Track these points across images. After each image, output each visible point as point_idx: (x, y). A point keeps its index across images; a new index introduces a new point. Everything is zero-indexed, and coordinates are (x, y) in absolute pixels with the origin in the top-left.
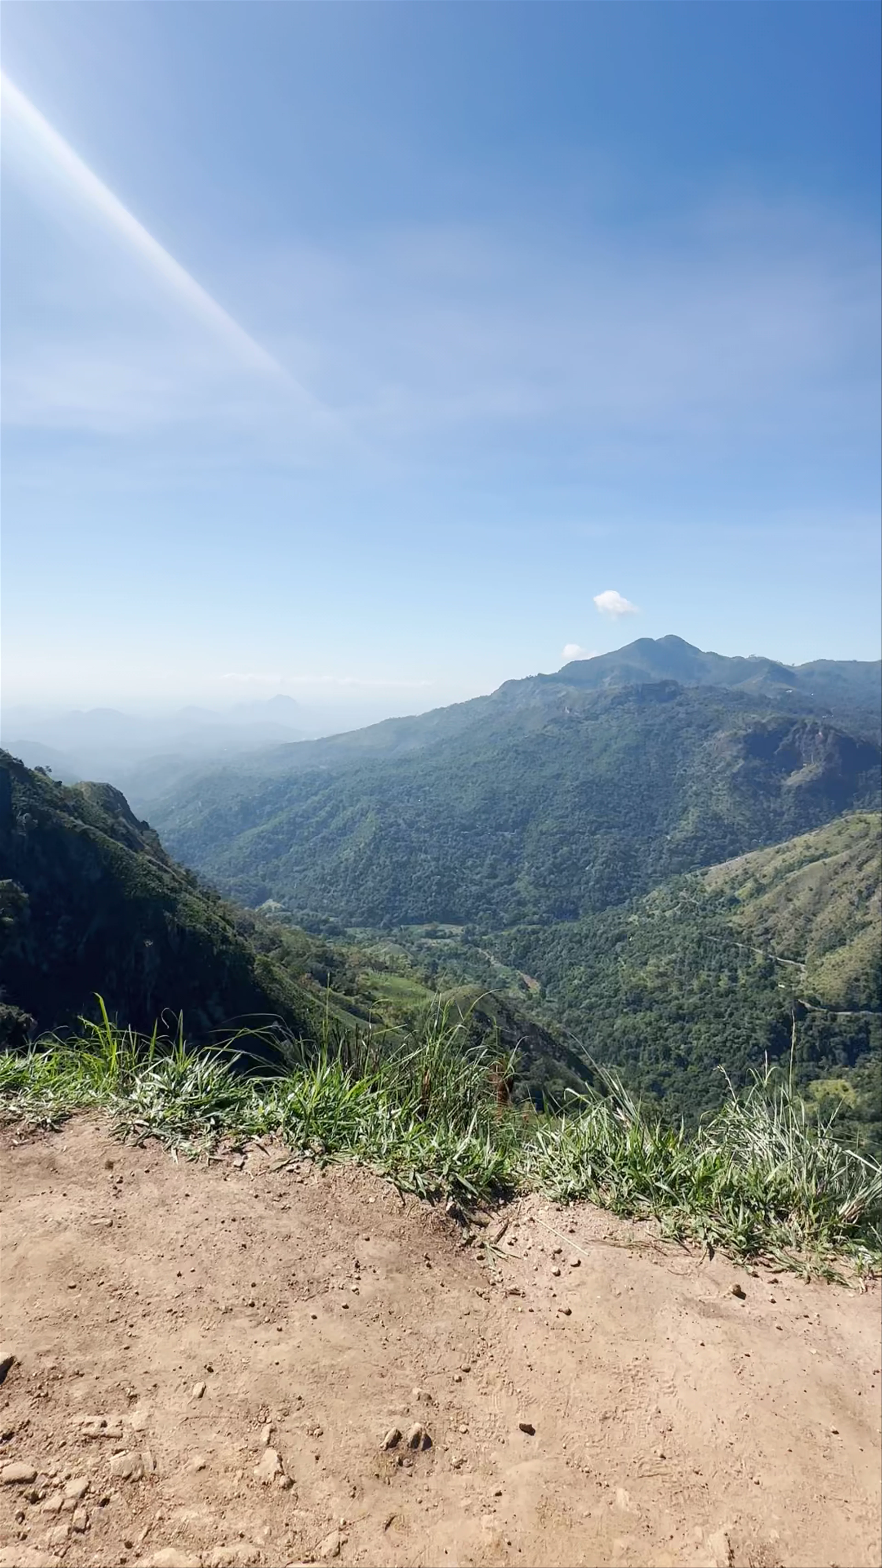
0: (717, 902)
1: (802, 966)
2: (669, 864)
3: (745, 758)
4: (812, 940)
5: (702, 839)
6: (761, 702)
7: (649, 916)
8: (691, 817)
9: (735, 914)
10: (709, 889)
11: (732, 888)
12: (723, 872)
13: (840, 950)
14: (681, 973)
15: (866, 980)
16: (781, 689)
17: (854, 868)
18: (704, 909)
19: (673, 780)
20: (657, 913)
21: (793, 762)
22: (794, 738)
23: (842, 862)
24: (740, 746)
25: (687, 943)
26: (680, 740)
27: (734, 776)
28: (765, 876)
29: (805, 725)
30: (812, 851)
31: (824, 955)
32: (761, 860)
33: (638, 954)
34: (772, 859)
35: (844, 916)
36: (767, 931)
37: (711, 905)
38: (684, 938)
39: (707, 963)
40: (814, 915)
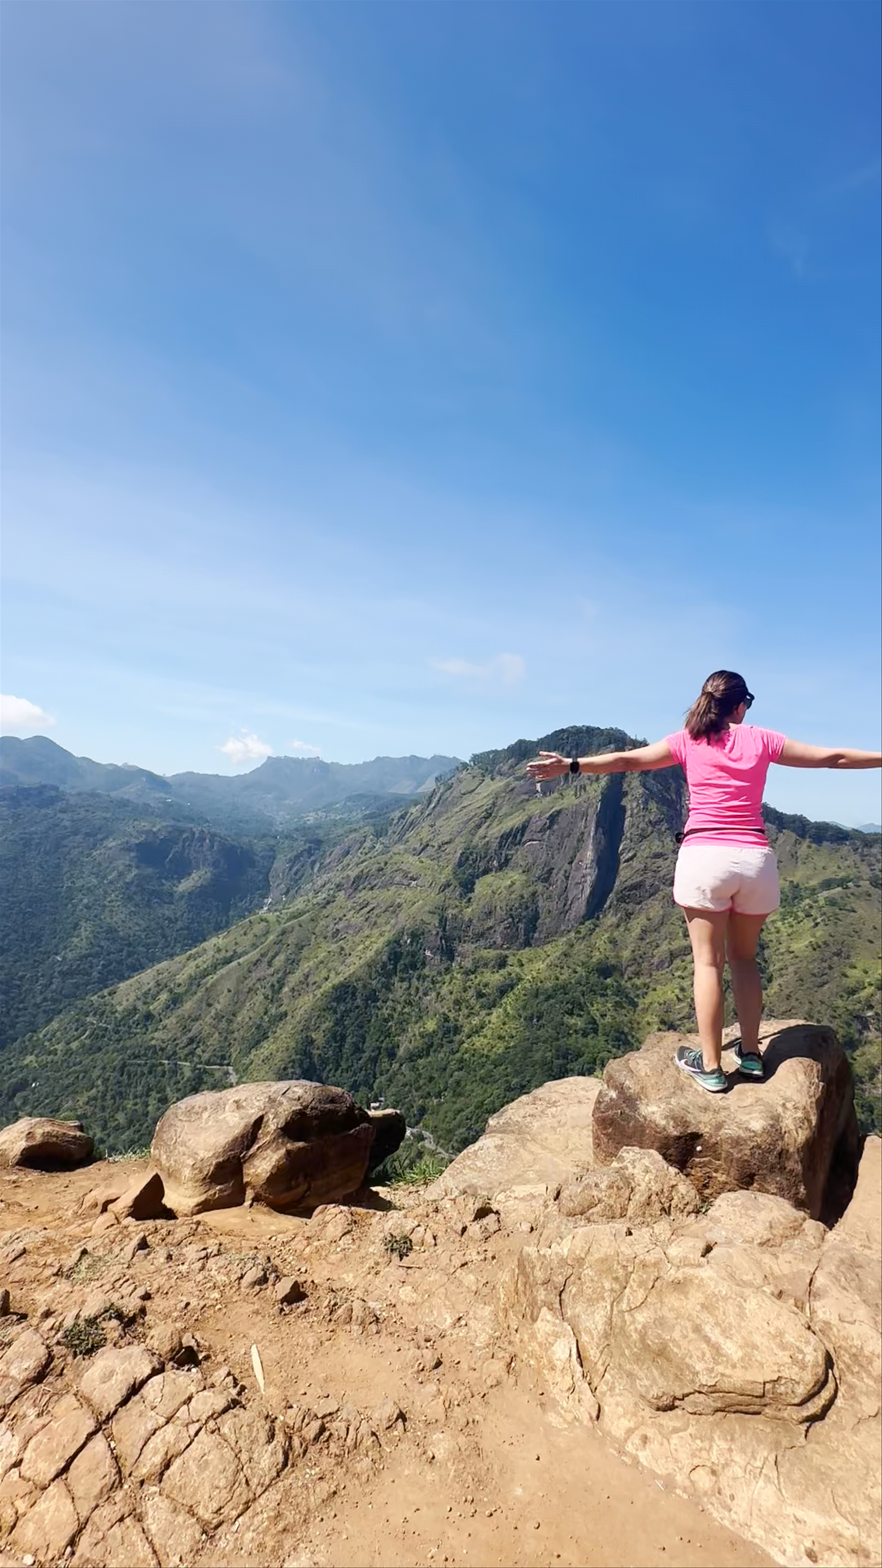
0: (131, 1021)
1: (231, 1069)
2: (62, 988)
3: (138, 867)
4: (235, 1040)
5: (97, 955)
6: (145, 811)
7: (50, 1053)
8: (83, 934)
9: (156, 1030)
10: (119, 1008)
11: (145, 1003)
12: (133, 988)
13: (265, 1044)
14: (103, 1109)
15: (293, 1067)
16: (161, 798)
17: (264, 964)
18: (117, 1032)
19: (60, 893)
20: (59, 1047)
21: (182, 869)
22: (183, 846)
23: (254, 960)
24: (132, 854)
25: (108, 1074)
26: (66, 849)
27: (128, 885)
28: (179, 985)
29: (193, 834)
30: (223, 954)
31: (250, 1053)
32: (173, 969)
33: (47, 1101)
34: (184, 966)
35: (262, 1011)
36: (191, 1041)
37: (124, 1025)
38: (104, 1068)
39: (133, 1090)
40: (234, 1015)
